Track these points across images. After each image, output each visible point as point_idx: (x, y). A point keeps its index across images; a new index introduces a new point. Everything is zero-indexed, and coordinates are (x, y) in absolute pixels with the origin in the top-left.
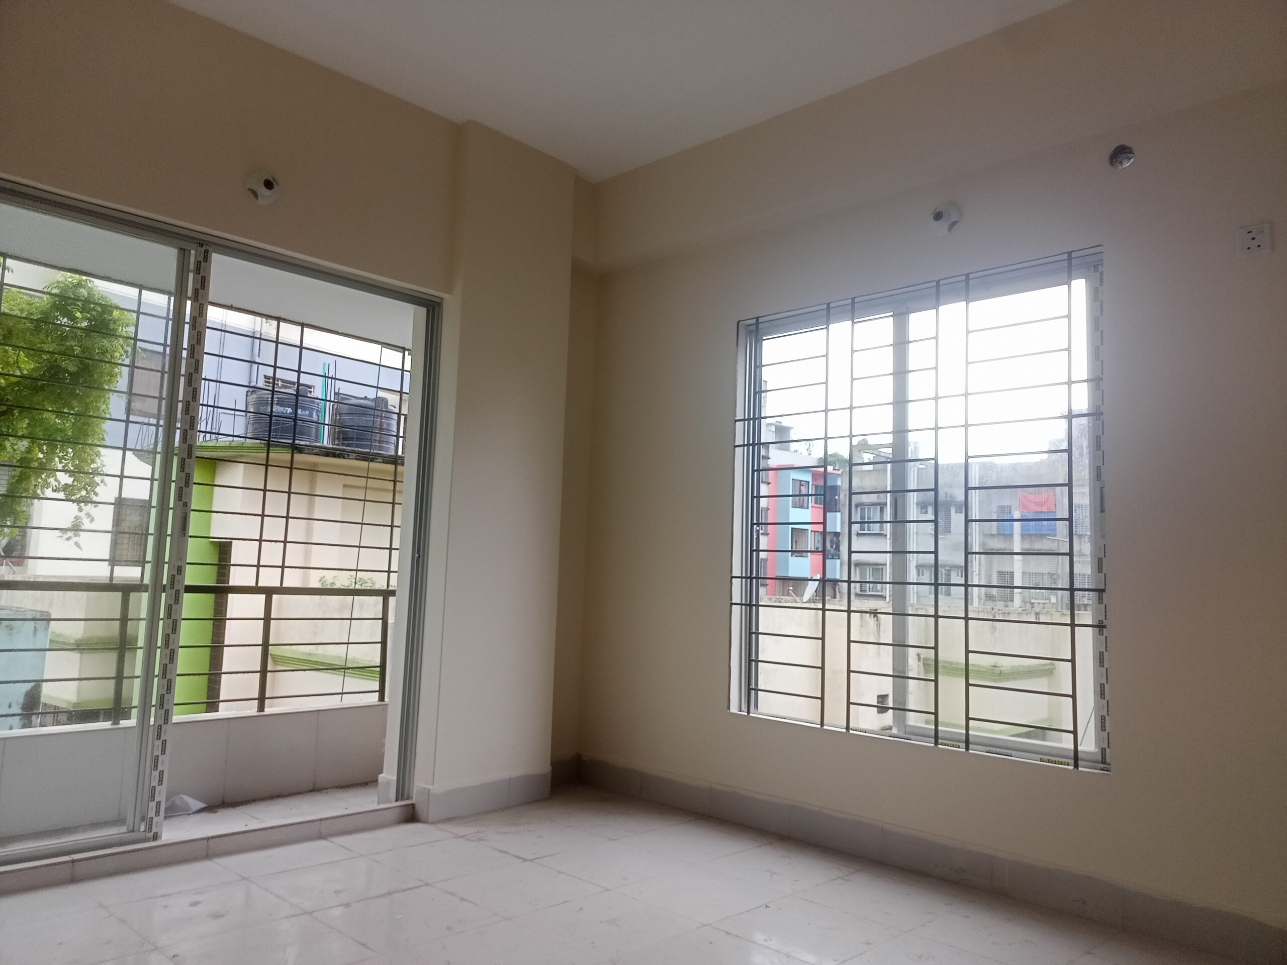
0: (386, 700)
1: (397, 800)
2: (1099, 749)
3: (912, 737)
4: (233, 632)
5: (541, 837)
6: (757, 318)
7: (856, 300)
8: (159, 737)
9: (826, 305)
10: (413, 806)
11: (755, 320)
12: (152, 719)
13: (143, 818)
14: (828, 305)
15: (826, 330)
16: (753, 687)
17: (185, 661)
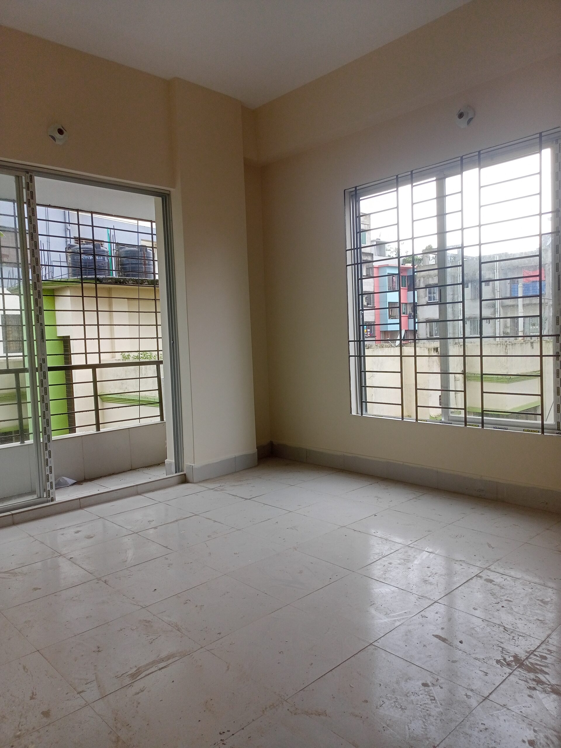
0: (164, 420)
1: (176, 473)
2: (556, 422)
3: (453, 422)
4: (77, 390)
5: (254, 486)
6: (356, 187)
7: (413, 172)
8: (46, 449)
9: (396, 176)
10: (185, 475)
11: (354, 188)
12: (41, 439)
13: (45, 490)
14: (397, 176)
15: (396, 192)
16: (364, 401)
17: (54, 408)
